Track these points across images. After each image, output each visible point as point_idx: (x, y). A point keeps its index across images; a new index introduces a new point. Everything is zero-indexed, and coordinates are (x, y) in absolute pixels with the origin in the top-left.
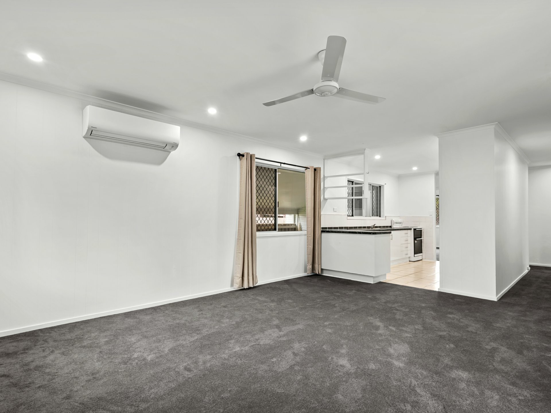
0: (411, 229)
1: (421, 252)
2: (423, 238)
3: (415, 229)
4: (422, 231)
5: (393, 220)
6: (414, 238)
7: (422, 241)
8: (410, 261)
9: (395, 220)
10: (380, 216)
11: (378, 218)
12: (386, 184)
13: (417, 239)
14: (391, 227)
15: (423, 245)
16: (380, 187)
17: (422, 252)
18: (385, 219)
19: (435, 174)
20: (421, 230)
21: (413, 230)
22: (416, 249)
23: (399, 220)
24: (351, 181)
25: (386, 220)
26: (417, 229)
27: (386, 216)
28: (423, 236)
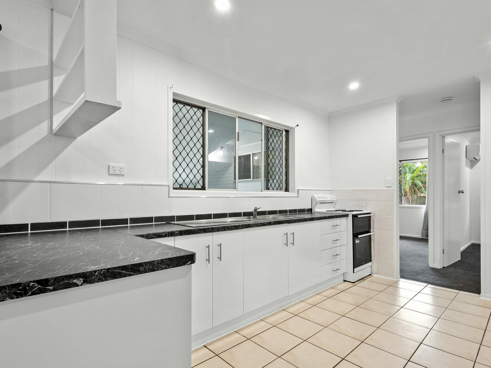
0: (347, 216)
1: (369, 259)
2: (373, 232)
3: (354, 216)
4: (372, 218)
5: (315, 198)
6: (353, 234)
7: (372, 237)
8: (344, 281)
9: (319, 196)
10: (287, 190)
11: (282, 193)
12: (298, 125)
13: (359, 236)
14: (310, 210)
15: (374, 245)
16: (287, 132)
17: (370, 261)
18: (296, 196)
19: (397, 103)
20: (370, 217)
21: (350, 218)
22: (357, 256)
23: (329, 197)
24: (199, 108)
25: (298, 196)
26: (359, 216)
27: (298, 190)
28: (373, 229)
